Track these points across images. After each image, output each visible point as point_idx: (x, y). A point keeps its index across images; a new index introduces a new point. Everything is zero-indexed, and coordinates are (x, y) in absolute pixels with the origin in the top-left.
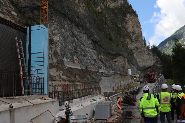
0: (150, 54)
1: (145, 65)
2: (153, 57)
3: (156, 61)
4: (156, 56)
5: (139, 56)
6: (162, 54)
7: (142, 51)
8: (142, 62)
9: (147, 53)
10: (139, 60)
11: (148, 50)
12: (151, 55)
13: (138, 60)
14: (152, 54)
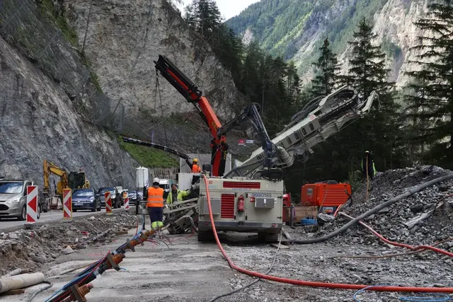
0: (177, 41)
1: (152, 106)
2: (199, 62)
3: (213, 87)
4: (211, 61)
5: (115, 45)
6: (245, 55)
7: (131, 17)
8: (131, 85)
9: (165, 37)
10: (112, 70)
11: (170, 20)
12: (184, 47)
13: (107, 71)
14: (188, 44)
